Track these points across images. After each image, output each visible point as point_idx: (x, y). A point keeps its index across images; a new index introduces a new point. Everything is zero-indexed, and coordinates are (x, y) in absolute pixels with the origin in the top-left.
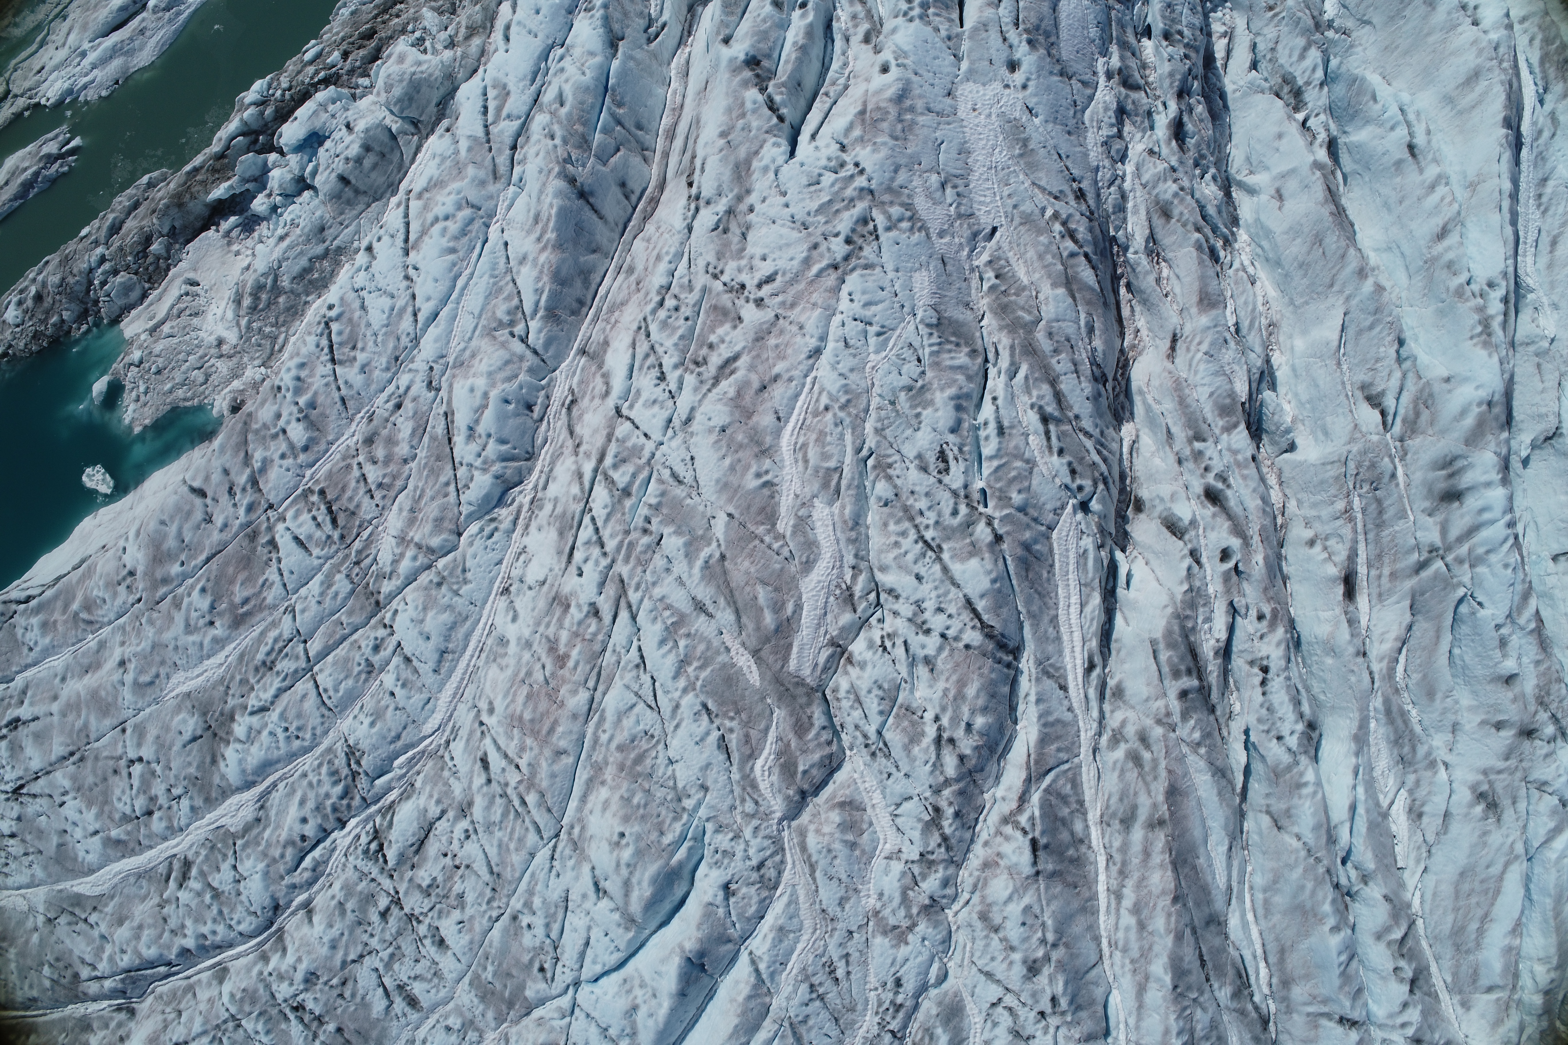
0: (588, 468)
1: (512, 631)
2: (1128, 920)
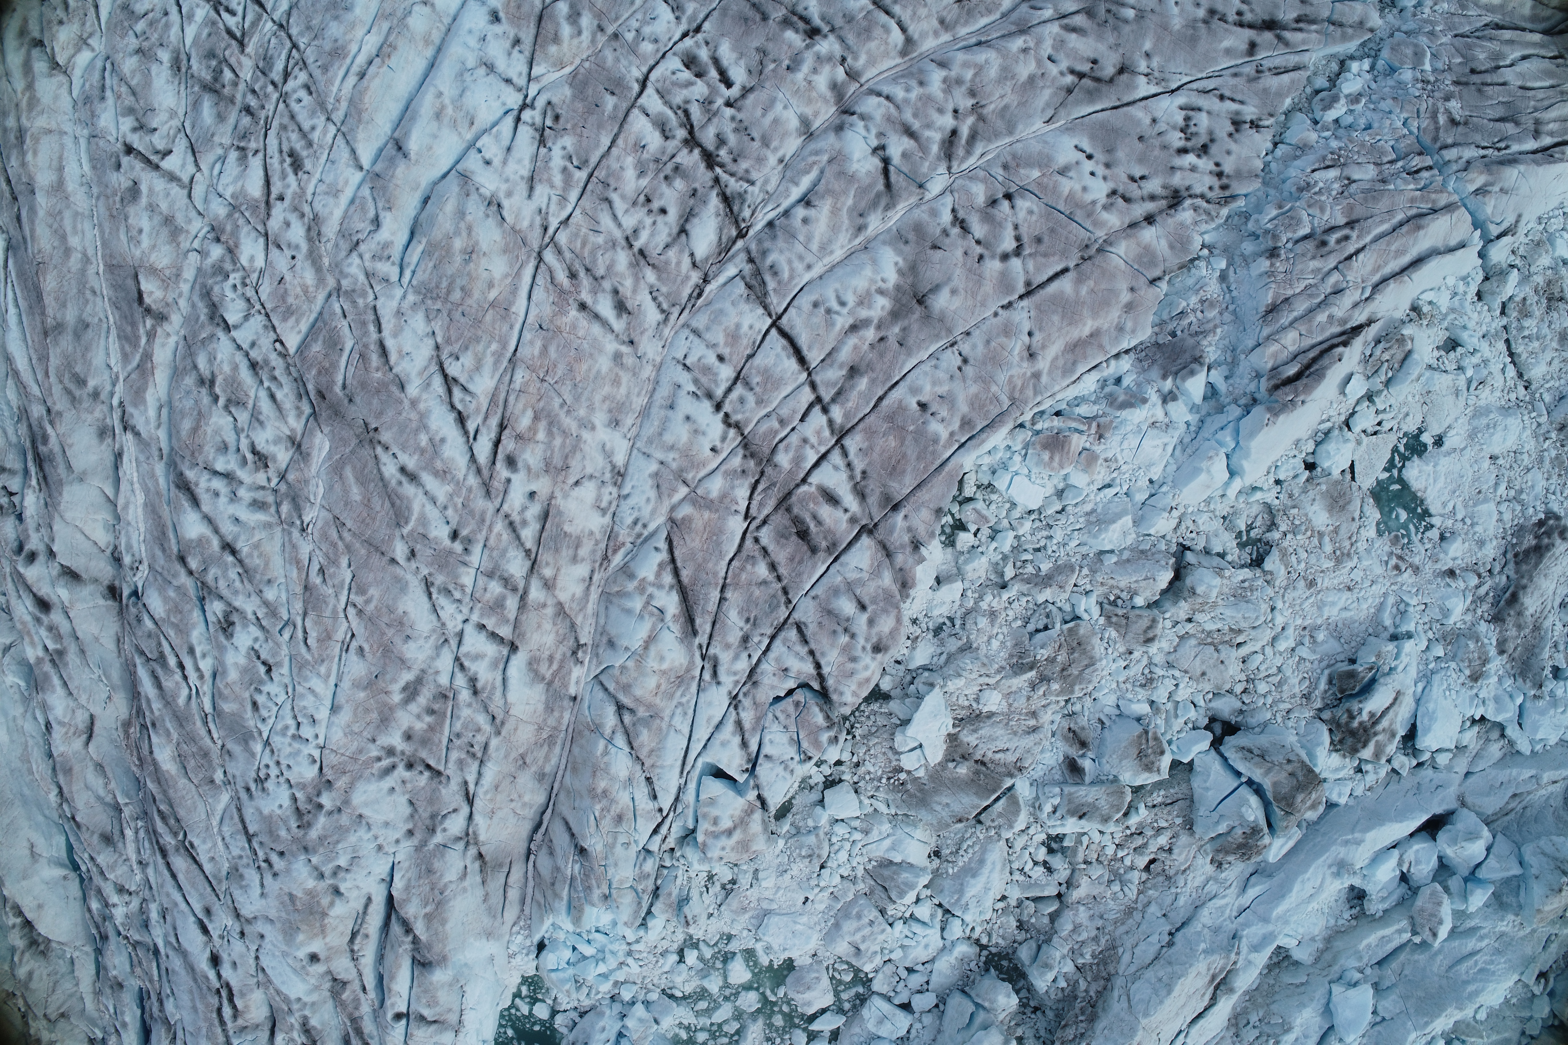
0: (536, 593)
1: (603, 434)
2: (74, 241)
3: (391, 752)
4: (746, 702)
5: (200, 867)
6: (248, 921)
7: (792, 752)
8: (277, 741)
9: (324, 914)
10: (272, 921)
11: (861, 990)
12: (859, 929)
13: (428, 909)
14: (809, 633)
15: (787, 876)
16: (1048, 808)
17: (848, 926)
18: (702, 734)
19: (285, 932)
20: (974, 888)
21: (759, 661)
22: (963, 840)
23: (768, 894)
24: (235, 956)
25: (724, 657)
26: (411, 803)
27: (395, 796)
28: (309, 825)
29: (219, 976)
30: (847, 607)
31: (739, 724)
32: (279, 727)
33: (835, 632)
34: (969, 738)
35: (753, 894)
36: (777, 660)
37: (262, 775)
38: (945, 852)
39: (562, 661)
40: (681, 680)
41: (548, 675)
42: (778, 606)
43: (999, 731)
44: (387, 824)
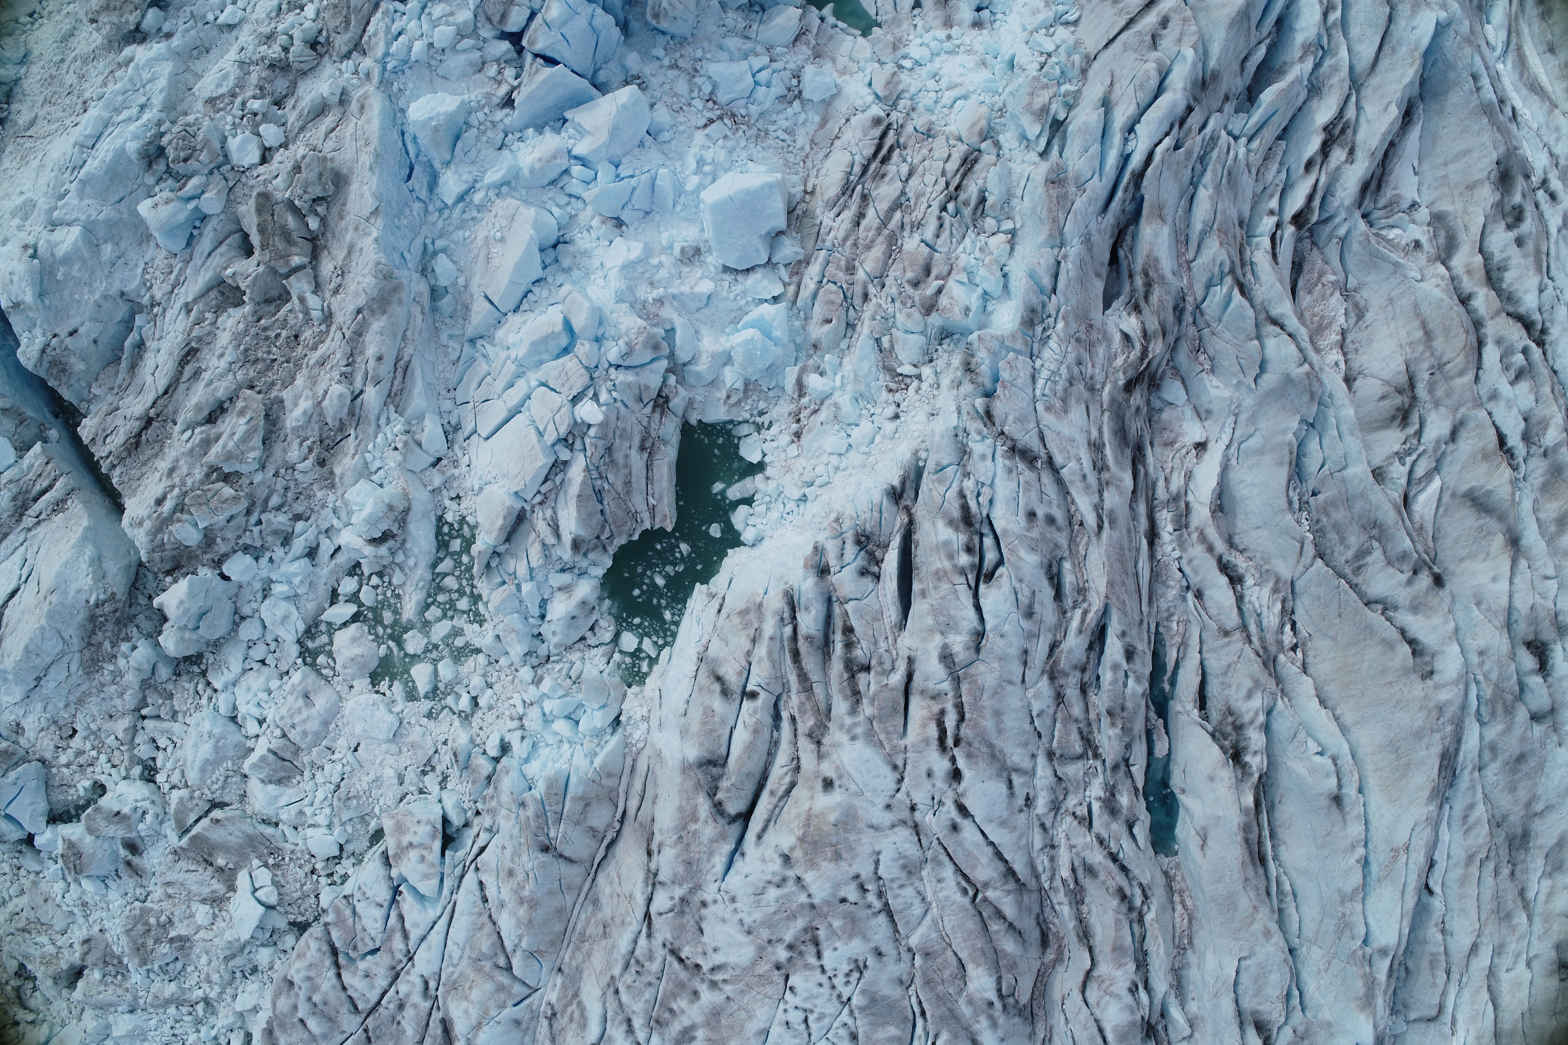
3: (714, 984)
4: (399, 956)
5: (958, 870)
6: (903, 822)
7: (359, 907)
8: (832, 1007)
9: (802, 840)
10: (871, 826)
11: (310, 644)
12: (304, 721)
13: (692, 827)
14: (347, 1005)
15: (372, 777)
16: (149, 818)
17: (314, 725)
18: (436, 937)
19: (855, 817)
20: (206, 750)
21: (390, 986)
22: (223, 788)
23: (390, 760)
24: (926, 784)
25: (417, 997)
26: (701, 931)
27: (714, 945)
28: (805, 930)
29: (953, 760)
30: (313, 1024)
31: (406, 936)
32: (826, 1021)
33: (325, 1004)
34: (218, 886)
35: (406, 759)
36: (373, 987)
37: (856, 975)
38: (237, 779)
39: (564, 1012)
40: (454, 986)
41: (574, 1006)
42: (375, 1029)
43: (194, 888)
44: (724, 921)
